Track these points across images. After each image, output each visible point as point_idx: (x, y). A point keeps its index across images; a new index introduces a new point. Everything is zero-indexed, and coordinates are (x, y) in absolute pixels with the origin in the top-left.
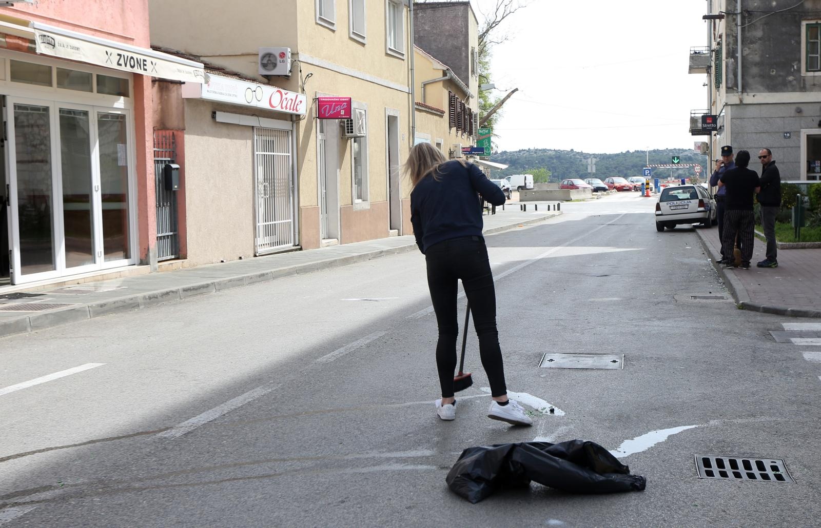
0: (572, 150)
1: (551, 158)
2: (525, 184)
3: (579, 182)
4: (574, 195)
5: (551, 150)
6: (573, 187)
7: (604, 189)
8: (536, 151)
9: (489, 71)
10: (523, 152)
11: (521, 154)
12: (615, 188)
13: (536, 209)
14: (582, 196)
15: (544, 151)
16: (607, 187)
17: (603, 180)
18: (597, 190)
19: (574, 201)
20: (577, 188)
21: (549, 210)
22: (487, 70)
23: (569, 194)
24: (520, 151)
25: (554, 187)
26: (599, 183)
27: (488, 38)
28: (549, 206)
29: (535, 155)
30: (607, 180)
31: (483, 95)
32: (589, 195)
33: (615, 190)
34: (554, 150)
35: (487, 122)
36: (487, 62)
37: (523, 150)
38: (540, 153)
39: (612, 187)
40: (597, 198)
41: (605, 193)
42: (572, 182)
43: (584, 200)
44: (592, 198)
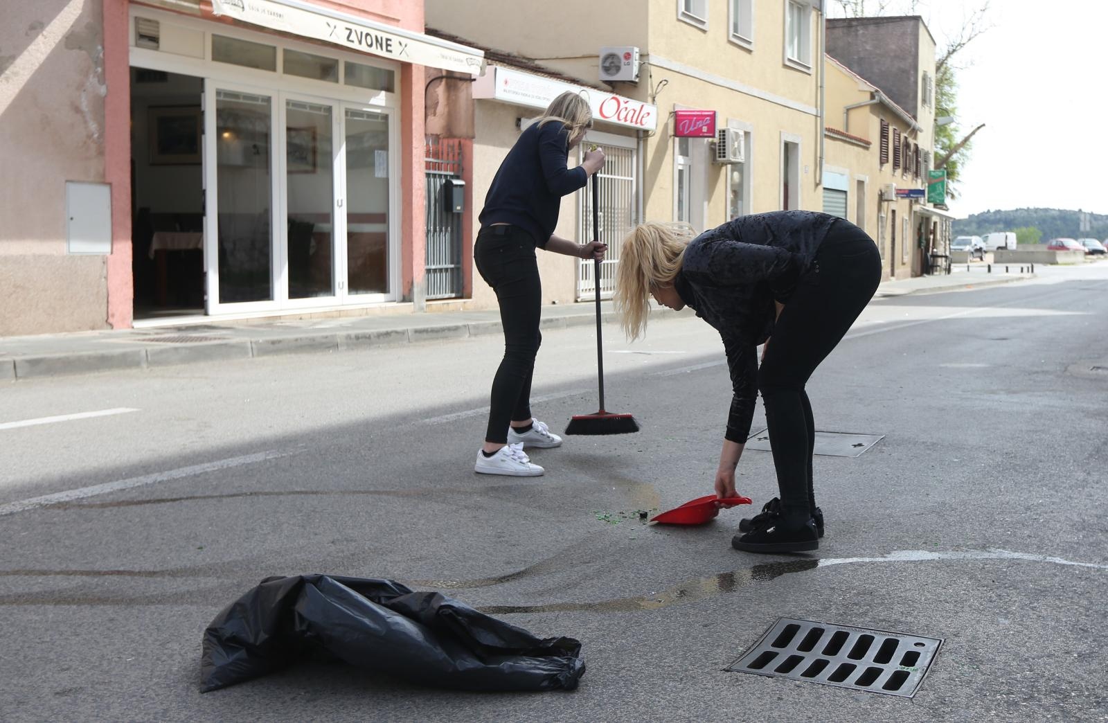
0: (1080, 210)
1: (1054, 218)
2: (1006, 244)
3: (1070, 243)
4: (1061, 257)
5: (1054, 210)
6: (1063, 247)
7: (1102, 252)
8: (1036, 210)
9: (955, 105)
10: (1021, 211)
11: (1019, 213)
13: (1007, 271)
14: (1072, 259)
15: (1046, 210)
16: (1106, 250)
17: (1101, 242)
18: (1093, 252)
19: (1062, 264)
20: (1068, 249)
21: (1022, 271)
22: (953, 103)
23: (1054, 255)
24: (1017, 210)
25: (1043, 248)
26: (1096, 244)
27: (950, 62)
28: (1022, 269)
29: (1035, 215)
31: (947, 134)
32: (1081, 258)
34: (1059, 210)
35: (947, 167)
36: (953, 94)
38: (1042, 213)
40: (1091, 262)
41: (1102, 256)
42: (1062, 242)
43: (1073, 264)
44: (1085, 262)
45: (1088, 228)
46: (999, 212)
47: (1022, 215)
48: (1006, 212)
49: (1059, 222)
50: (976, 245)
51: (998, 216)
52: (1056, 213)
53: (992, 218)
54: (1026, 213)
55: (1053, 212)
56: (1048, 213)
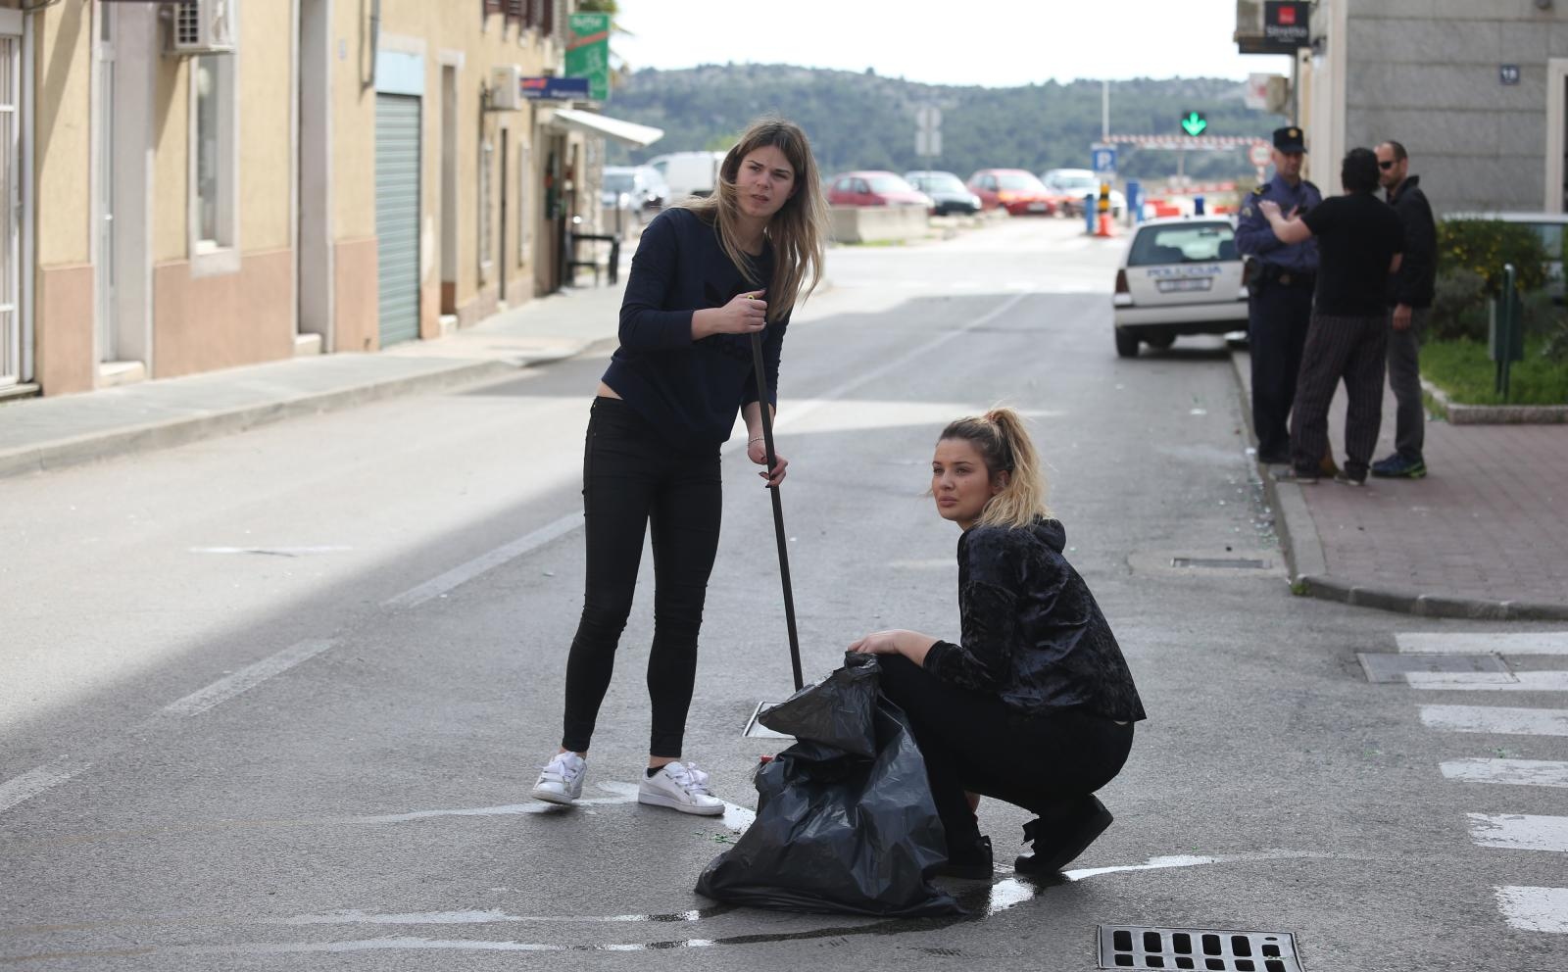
0: (870, 71)
1: (800, 93)
3: (890, 184)
4: (869, 223)
5: (800, 69)
6: (867, 198)
7: (966, 209)
8: (753, 70)
10: (710, 72)
11: (705, 77)
12: (1003, 204)
14: (896, 228)
15: (779, 70)
16: (976, 202)
17: (965, 179)
18: (945, 209)
19: (870, 243)
20: (880, 202)
23: (853, 219)
24: (700, 69)
26: (955, 188)
29: (748, 83)
30: (978, 178)
32: (917, 225)
33: (1001, 212)
34: (812, 70)
37: (709, 67)
38: (766, 78)
39: (992, 200)
40: (945, 238)
41: (969, 220)
42: (864, 182)
43: (900, 242)
44: (929, 237)
46: (649, 73)
47: (715, 83)
48: (669, 74)
49: (813, 103)
51: (648, 86)
52: (806, 79)
53: (633, 90)
54: (723, 78)
55: (799, 76)
56: (783, 80)
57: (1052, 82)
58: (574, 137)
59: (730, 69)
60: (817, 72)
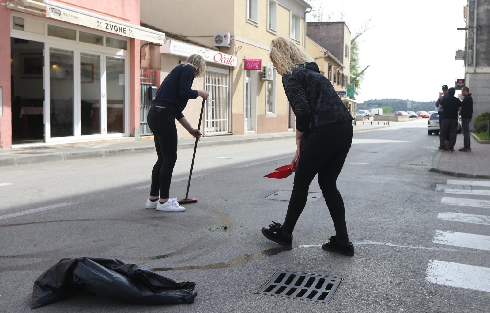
0: (408, 100)
1: (397, 103)
2: (378, 113)
3: (403, 113)
4: (400, 118)
5: (397, 99)
6: (400, 115)
7: (416, 117)
8: (391, 100)
9: (358, 58)
11: (384, 101)
12: (421, 116)
13: (379, 124)
14: (404, 119)
15: (394, 99)
16: (417, 116)
17: (416, 112)
18: (412, 117)
19: (400, 121)
20: (402, 115)
21: (384, 124)
22: (358, 57)
23: (397, 118)
24: (383, 99)
25: (393, 115)
26: (414, 113)
27: (356, 40)
28: (384, 123)
29: (390, 101)
30: (418, 112)
31: (355, 69)
32: (407, 119)
33: (421, 117)
35: (355, 82)
36: (358, 53)
37: (384, 99)
38: (392, 101)
39: (419, 116)
40: (411, 121)
41: (415, 118)
42: (400, 113)
43: (404, 121)
44: (409, 121)
45: (410, 107)
46: (376, 100)
48: (379, 100)
49: (399, 104)
50: (366, 114)
51: (376, 102)
52: (398, 101)
53: (373, 102)
54: (386, 101)
56: (395, 101)
57: (435, 101)
58: (350, 103)
59: (387, 99)
60: (400, 100)
